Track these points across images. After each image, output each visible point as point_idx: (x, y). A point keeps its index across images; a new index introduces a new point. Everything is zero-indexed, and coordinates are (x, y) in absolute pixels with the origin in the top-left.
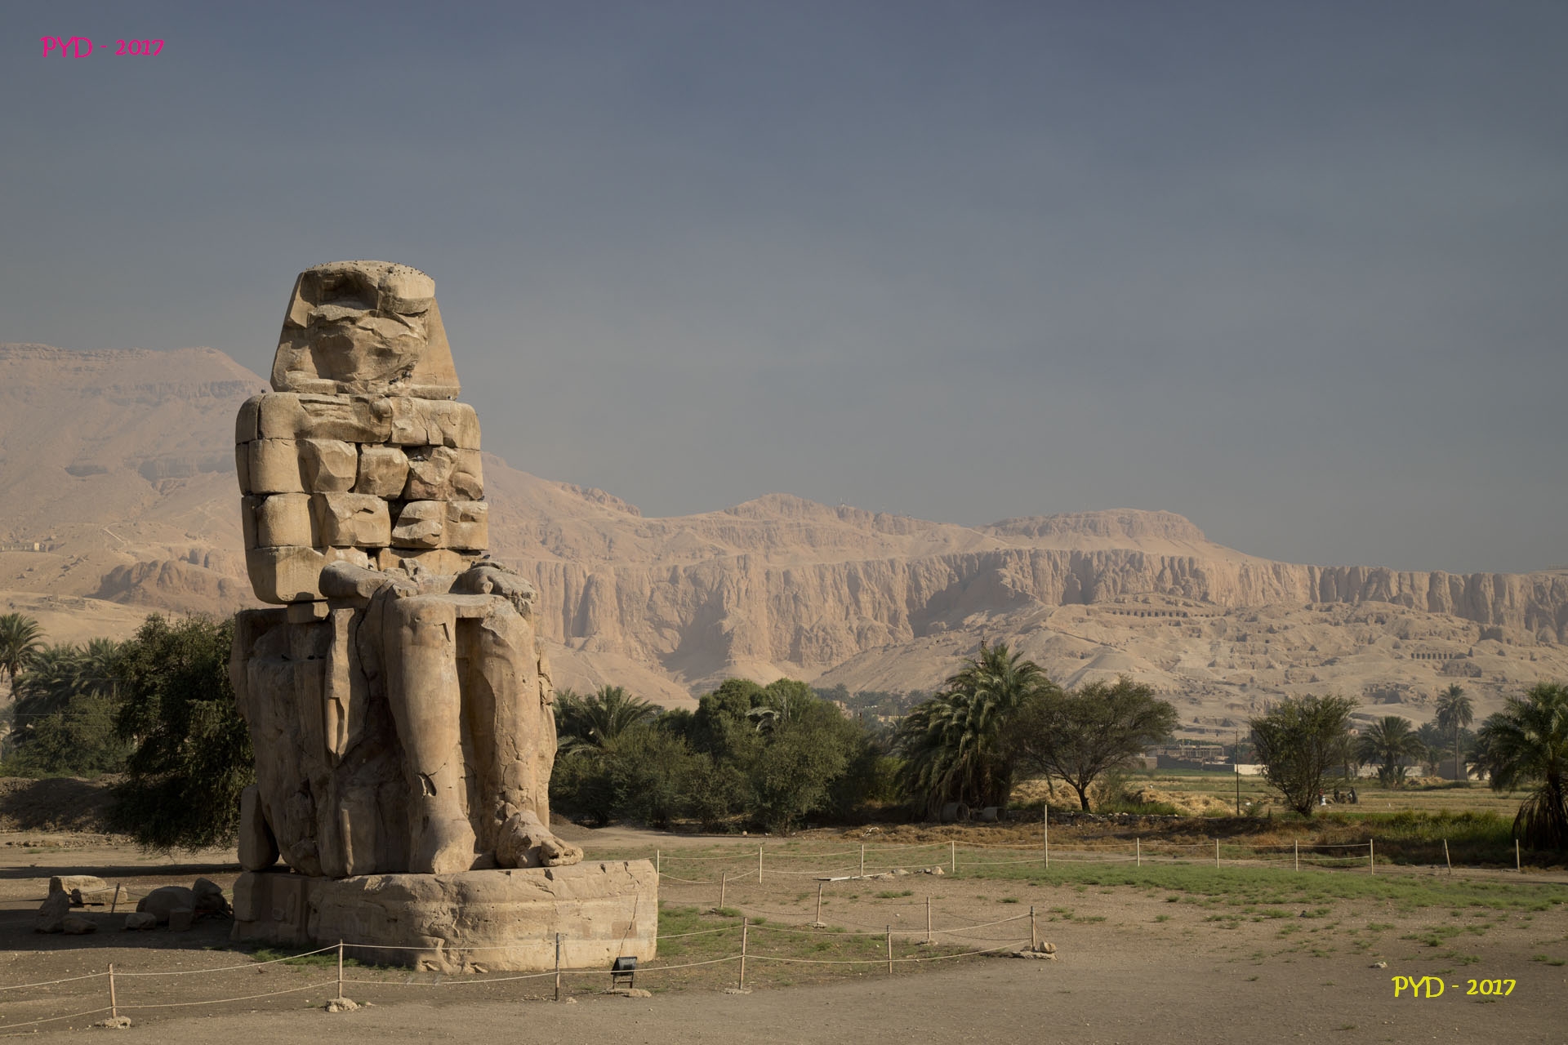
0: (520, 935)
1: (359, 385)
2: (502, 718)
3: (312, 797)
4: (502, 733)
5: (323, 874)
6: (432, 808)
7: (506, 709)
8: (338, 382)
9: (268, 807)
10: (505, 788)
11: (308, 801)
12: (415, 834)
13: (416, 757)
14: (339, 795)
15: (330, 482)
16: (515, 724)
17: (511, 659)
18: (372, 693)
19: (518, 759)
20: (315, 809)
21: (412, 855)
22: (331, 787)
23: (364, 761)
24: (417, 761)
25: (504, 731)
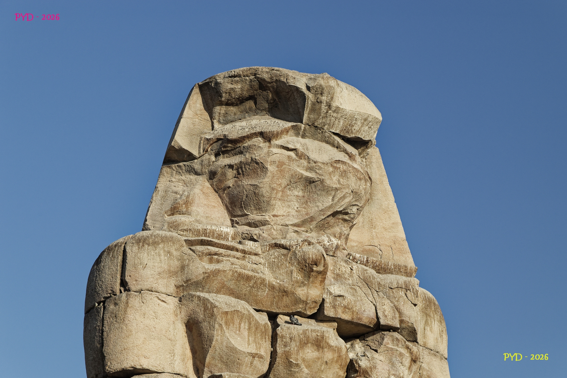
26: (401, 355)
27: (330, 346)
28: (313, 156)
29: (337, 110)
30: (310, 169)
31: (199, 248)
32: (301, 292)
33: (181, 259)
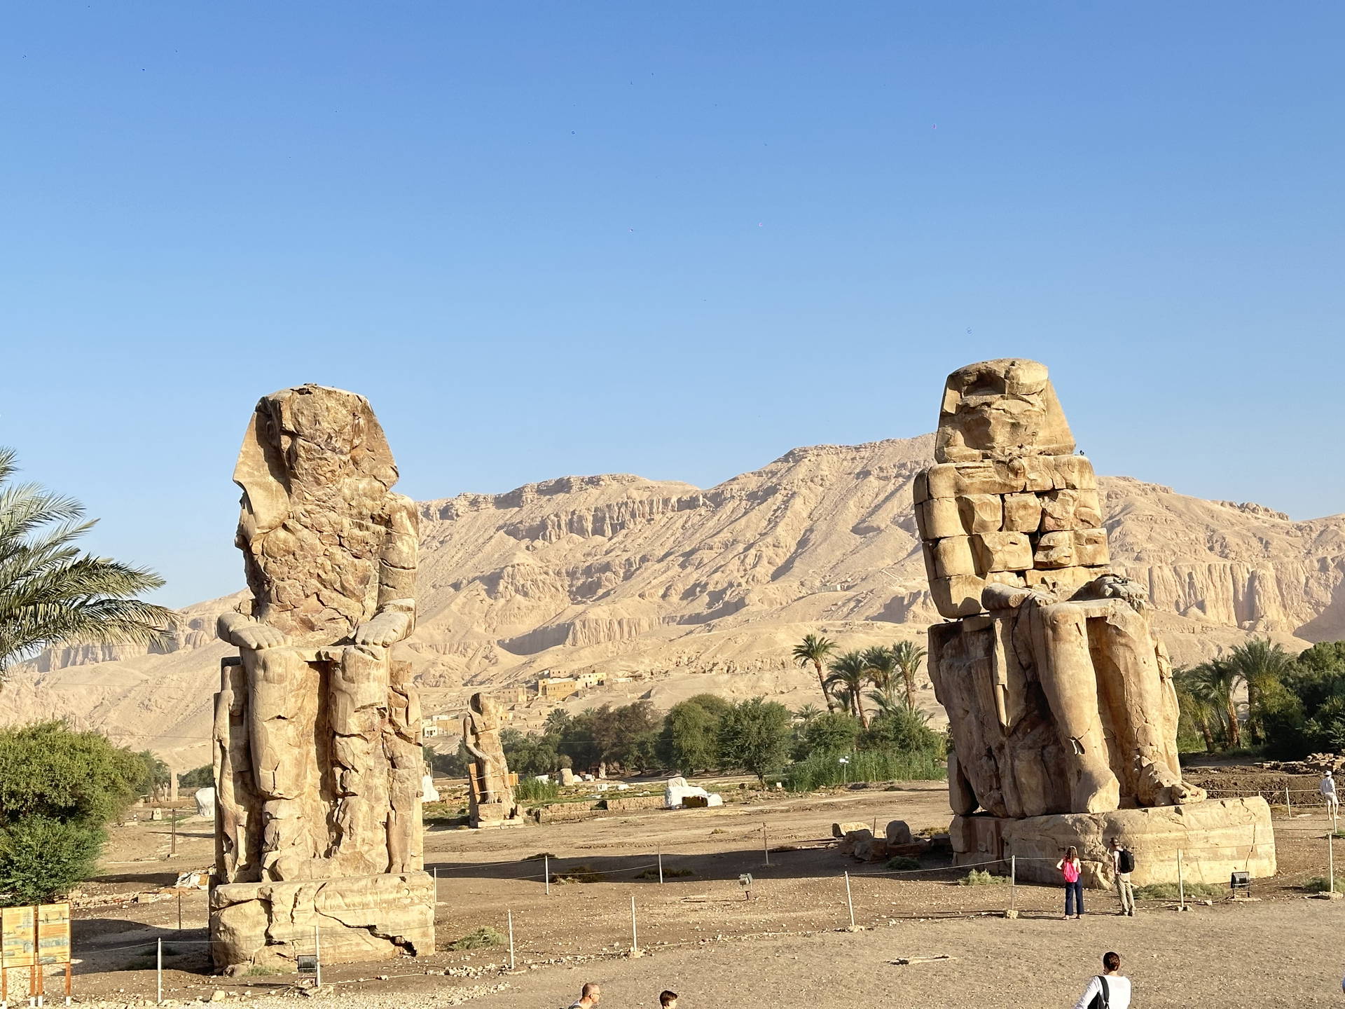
0: (1162, 858)
1: (998, 452)
2: (1130, 692)
3: (995, 758)
4: (1133, 703)
5: (1009, 817)
6: (1083, 763)
7: (1133, 685)
8: (982, 451)
9: (965, 767)
10: (1139, 746)
11: (993, 762)
12: (1073, 783)
13: (1066, 725)
14: (1013, 757)
15: (984, 526)
16: (1141, 695)
17: (1133, 648)
18: (1029, 679)
19: (1146, 722)
20: (997, 768)
21: (1072, 799)
22: (1007, 750)
23: (1029, 730)
24: (1067, 727)
25: (1133, 702)
26: (1068, 501)
27: (1031, 507)
28: (1013, 411)
29: (1022, 384)
30: (1012, 418)
31: (962, 471)
32: (1014, 483)
33: (955, 479)
